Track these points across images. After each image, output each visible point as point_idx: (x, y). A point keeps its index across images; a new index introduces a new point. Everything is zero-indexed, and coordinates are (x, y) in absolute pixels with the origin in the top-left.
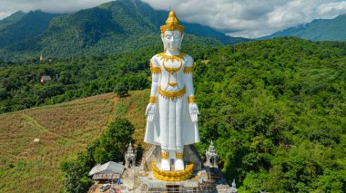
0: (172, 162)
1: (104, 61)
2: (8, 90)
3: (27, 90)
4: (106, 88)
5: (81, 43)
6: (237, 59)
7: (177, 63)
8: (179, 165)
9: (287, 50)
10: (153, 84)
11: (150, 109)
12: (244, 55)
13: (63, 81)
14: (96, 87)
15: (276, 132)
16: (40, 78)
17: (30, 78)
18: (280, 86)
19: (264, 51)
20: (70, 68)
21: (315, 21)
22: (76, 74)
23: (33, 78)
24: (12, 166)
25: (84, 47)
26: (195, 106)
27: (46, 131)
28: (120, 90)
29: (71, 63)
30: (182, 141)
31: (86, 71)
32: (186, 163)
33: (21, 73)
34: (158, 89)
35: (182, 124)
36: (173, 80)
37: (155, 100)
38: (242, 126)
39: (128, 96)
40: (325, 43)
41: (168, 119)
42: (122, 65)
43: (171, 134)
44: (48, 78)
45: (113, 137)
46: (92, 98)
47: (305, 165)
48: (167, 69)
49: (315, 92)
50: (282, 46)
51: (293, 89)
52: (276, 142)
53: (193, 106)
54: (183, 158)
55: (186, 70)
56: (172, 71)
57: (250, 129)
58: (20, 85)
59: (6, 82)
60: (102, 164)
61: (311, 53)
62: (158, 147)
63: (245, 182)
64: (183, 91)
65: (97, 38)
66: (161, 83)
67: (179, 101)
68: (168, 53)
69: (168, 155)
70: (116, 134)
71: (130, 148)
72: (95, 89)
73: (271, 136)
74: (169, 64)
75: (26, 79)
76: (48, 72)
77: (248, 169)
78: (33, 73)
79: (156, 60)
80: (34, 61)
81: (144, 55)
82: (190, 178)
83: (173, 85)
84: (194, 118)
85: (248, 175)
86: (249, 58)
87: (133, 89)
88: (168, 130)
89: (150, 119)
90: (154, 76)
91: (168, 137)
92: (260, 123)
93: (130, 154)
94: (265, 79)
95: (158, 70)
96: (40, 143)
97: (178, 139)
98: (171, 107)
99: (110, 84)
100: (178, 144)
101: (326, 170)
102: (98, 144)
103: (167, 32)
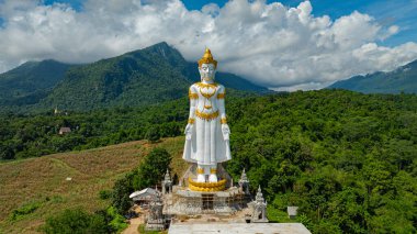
0: (207, 177)
1: (129, 113)
2: (24, 141)
3: (44, 142)
4: (136, 136)
5: (100, 96)
6: (276, 108)
8: (213, 179)
9: (332, 101)
10: (192, 108)
11: (189, 128)
12: (284, 104)
13: (84, 133)
14: (124, 135)
16: (58, 130)
17: (47, 130)
18: (319, 133)
19: (307, 101)
20: (91, 120)
22: (97, 126)
23: (52, 130)
24: (48, 199)
25: (103, 101)
26: (227, 126)
27: (77, 172)
28: (153, 136)
29: (92, 116)
31: (108, 124)
33: (38, 124)
34: (196, 112)
36: (208, 104)
37: (193, 122)
38: (272, 155)
39: (160, 142)
40: (377, 96)
41: (203, 137)
42: (149, 118)
43: (206, 151)
44: (68, 130)
45: (151, 164)
46: (121, 145)
48: (204, 95)
49: (357, 139)
50: (328, 97)
51: (333, 136)
52: (303, 168)
53: (225, 126)
54: (217, 174)
55: (219, 96)
56: (208, 96)
57: (279, 157)
58: (37, 136)
59: (22, 133)
61: (360, 105)
62: (195, 164)
63: (274, 202)
64: (217, 114)
65: (119, 90)
66: (198, 107)
67: (213, 121)
68: (204, 82)
69: (203, 171)
70: (155, 161)
71: (167, 175)
72: (124, 137)
73: (298, 163)
74: (205, 90)
75: (43, 130)
76: (67, 124)
77: (277, 190)
78: (51, 124)
79: (195, 88)
80: (49, 114)
82: (223, 190)
83: (209, 108)
84: (226, 136)
86: (289, 107)
87: (164, 136)
88: (203, 147)
89: (188, 137)
90: (192, 101)
91: (203, 154)
92: (288, 151)
93: (167, 180)
94: (303, 125)
95: (196, 96)
96: (72, 182)
97: (212, 156)
98: (206, 126)
99: (140, 132)
100: (212, 160)
101: (345, 187)
102: (136, 173)
103: (204, 65)
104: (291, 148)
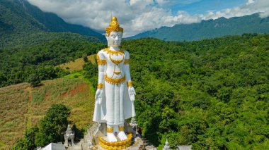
0: (116, 134)
7: (120, 57)
11: (99, 94)
15: (176, 104)
18: (158, 72)
21: (162, 27)
26: (133, 88)
28: (35, 80)
30: (124, 117)
32: (127, 133)
34: (105, 77)
35: (124, 104)
36: (117, 70)
37: (102, 86)
38: (153, 101)
39: (41, 85)
40: (172, 42)
41: (113, 100)
42: (21, 58)
43: (116, 112)
45: (52, 121)
47: (199, 123)
48: (113, 61)
49: (179, 75)
50: (150, 44)
51: (166, 74)
52: (176, 110)
53: (131, 89)
55: (126, 61)
56: (117, 63)
57: (159, 103)
60: (43, 147)
61: (168, 49)
64: (124, 78)
67: (122, 85)
69: (113, 130)
70: (56, 119)
71: (69, 129)
72: (3, 81)
73: (173, 107)
74: (115, 57)
77: (163, 131)
79: (102, 54)
81: (41, 50)
83: (118, 74)
84: (132, 98)
85: (163, 136)
87: (43, 79)
88: (113, 110)
89: (98, 102)
90: (100, 67)
91: (114, 115)
92: (166, 98)
93: (69, 134)
94: (148, 67)
95: (104, 62)
97: (121, 116)
98: (116, 91)
99: (19, 76)
100: (122, 119)
101: (210, 125)
102: (37, 130)
103: (112, 33)
104: (168, 96)
